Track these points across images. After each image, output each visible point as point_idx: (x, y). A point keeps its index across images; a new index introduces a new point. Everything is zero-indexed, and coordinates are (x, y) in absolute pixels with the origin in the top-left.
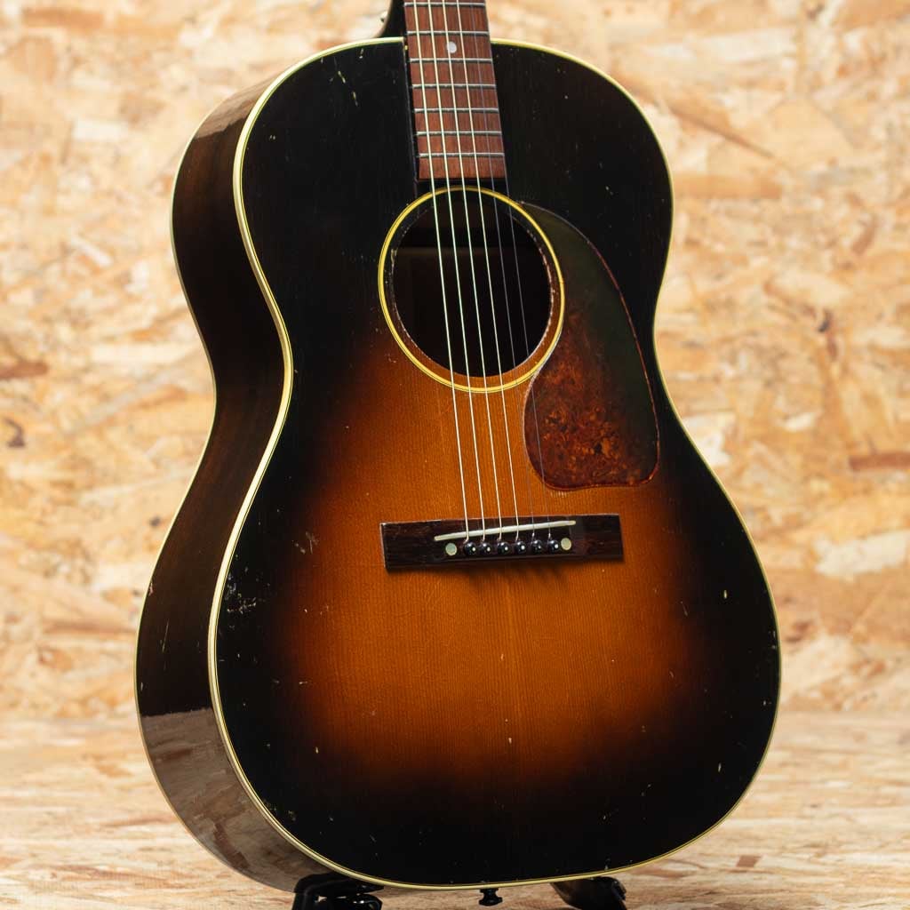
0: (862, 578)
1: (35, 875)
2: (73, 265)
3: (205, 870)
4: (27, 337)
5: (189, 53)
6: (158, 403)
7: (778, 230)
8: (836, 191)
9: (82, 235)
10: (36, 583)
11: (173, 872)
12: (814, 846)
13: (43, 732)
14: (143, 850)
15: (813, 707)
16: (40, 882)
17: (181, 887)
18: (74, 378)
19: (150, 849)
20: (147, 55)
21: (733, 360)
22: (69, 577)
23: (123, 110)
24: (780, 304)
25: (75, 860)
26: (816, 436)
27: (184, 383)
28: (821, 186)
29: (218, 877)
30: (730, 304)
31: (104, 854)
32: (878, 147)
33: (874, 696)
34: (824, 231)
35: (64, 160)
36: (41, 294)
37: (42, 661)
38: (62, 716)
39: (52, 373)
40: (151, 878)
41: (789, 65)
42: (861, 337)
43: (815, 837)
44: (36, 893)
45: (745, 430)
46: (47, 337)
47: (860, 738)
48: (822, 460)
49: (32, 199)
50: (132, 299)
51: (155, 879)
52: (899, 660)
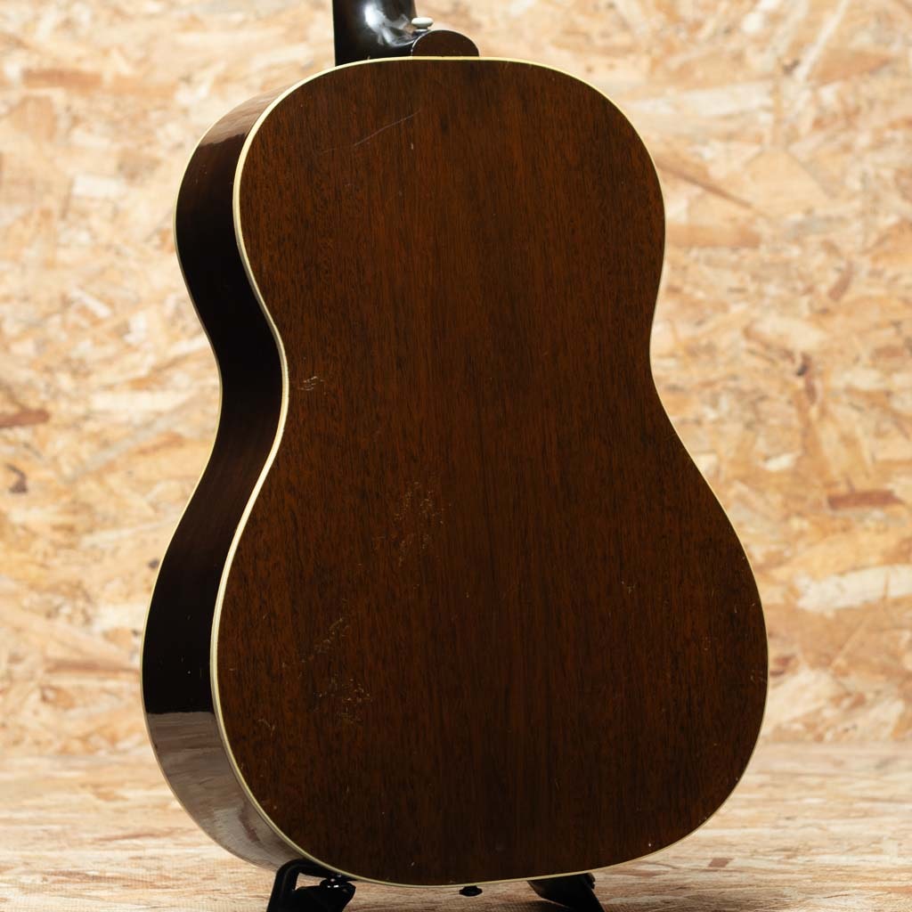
0: (842, 613)
1: (26, 880)
2: (73, 317)
3: (192, 874)
4: (29, 386)
5: (185, 111)
6: (156, 448)
7: (755, 277)
8: (814, 240)
9: (82, 288)
10: (38, 624)
11: (162, 876)
12: (786, 850)
13: (44, 765)
14: (132, 858)
15: (795, 739)
16: (31, 884)
17: (167, 887)
18: (75, 425)
19: (140, 858)
20: (145, 113)
21: (714, 404)
22: (70, 618)
23: (121, 167)
24: (759, 349)
25: (66, 867)
26: (795, 473)
27: (181, 429)
28: (798, 234)
29: (204, 879)
30: (710, 349)
31: (94, 863)
32: (852, 196)
33: (855, 727)
34: (801, 277)
35: (64, 215)
36: (42, 344)
37: (44, 699)
38: (64, 752)
39: (54, 420)
40: (139, 881)
41: (766, 119)
42: (838, 380)
44: (26, 893)
45: (727, 470)
46: (48, 385)
47: (839, 764)
48: (802, 499)
49: (32, 254)
50: (130, 348)
51: (142, 881)
52: (878, 693)
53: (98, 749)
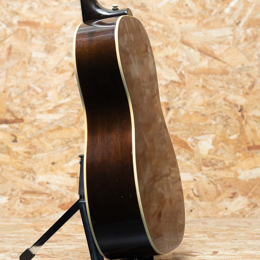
1: (13, 254)
2: (31, 92)
3: (61, 253)
4: (18, 112)
5: (64, 34)
6: (54, 130)
7: (227, 83)
8: (244, 73)
9: (33, 84)
10: (20, 180)
11: (53, 254)
12: (234, 249)
13: (20, 221)
14: (44, 249)
15: (237, 216)
16: (14, 256)
17: (54, 257)
18: (31, 123)
19: (47, 249)
20: (53, 34)
21: (215, 120)
22: (29, 178)
23: (45, 49)
24: (228, 104)
26: (238, 140)
27: (62, 125)
28: (240, 71)
29: (65, 255)
30: (214, 104)
32: (256, 60)
33: (254, 213)
34: (240, 83)
35: (29, 63)
36: (22, 100)
37: (21, 202)
38: (27, 217)
39: (25, 122)
41: (231, 38)
42: (251, 113)
43: (235, 247)
45: (218, 139)
46: (24, 112)
47: (250, 224)
48: (240, 147)
49: (20, 74)
50: (47, 101)
51: (47, 255)
53: (36, 216)
